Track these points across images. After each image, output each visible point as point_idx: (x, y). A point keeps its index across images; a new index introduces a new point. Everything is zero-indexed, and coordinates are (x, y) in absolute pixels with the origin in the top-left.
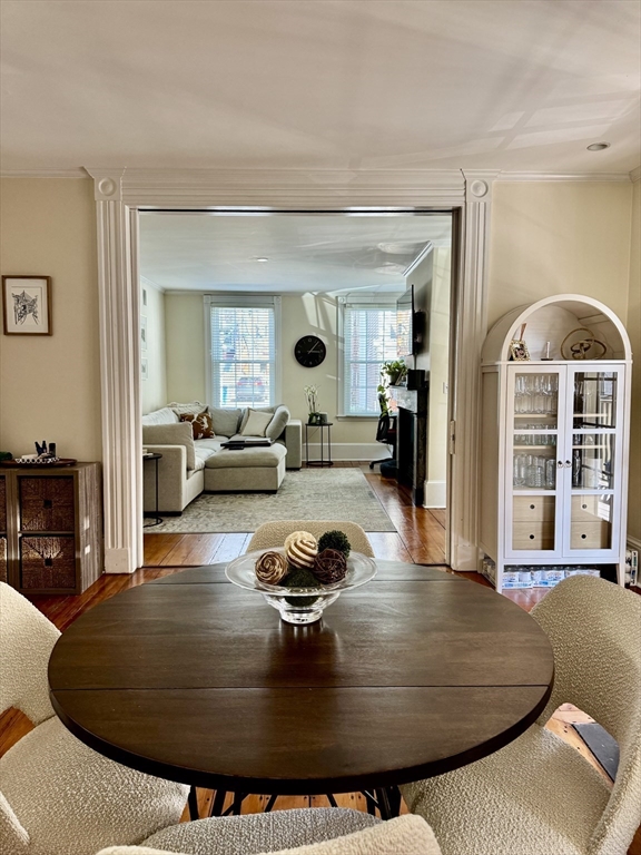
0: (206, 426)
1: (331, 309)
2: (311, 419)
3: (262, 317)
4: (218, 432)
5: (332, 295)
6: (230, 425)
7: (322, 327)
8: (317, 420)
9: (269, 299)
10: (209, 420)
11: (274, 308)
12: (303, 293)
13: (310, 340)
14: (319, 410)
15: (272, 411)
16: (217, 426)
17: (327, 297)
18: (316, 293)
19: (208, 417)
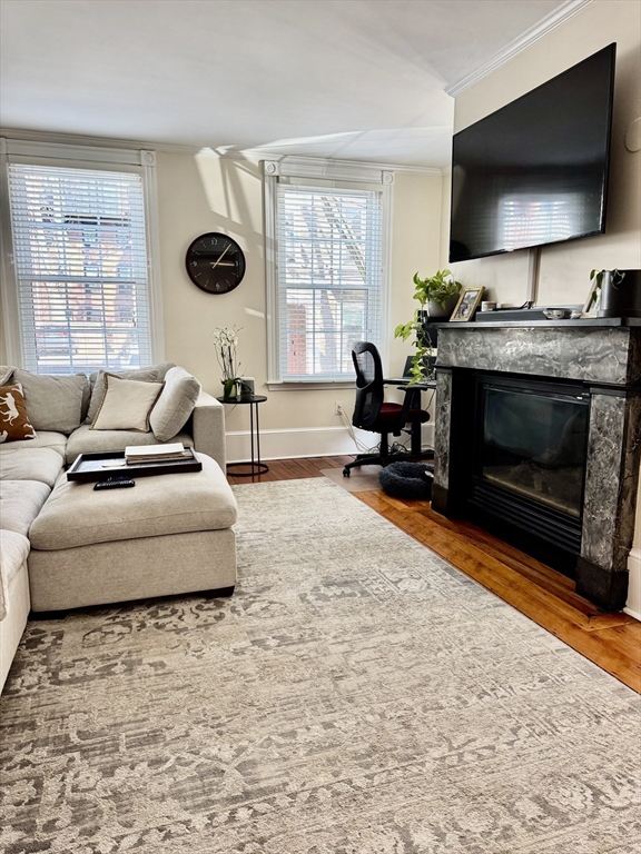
0: (13, 413)
1: (251, 184)
2: (227, 390)
3: (119, 192)
4: (43, 423)
5: (252, 155)
6: (67, 408)
7: (236, 218)
8: (238, 393)
9: (130, 156)
10: (20, 401)
11: (141, 173)
12: (196, 149)
13: (215, 241)
14: (241, 374)
15: (157, 377)
16: (40, 411)
17: (243, 159)
18: (222, 150)
19: (15, 395)
